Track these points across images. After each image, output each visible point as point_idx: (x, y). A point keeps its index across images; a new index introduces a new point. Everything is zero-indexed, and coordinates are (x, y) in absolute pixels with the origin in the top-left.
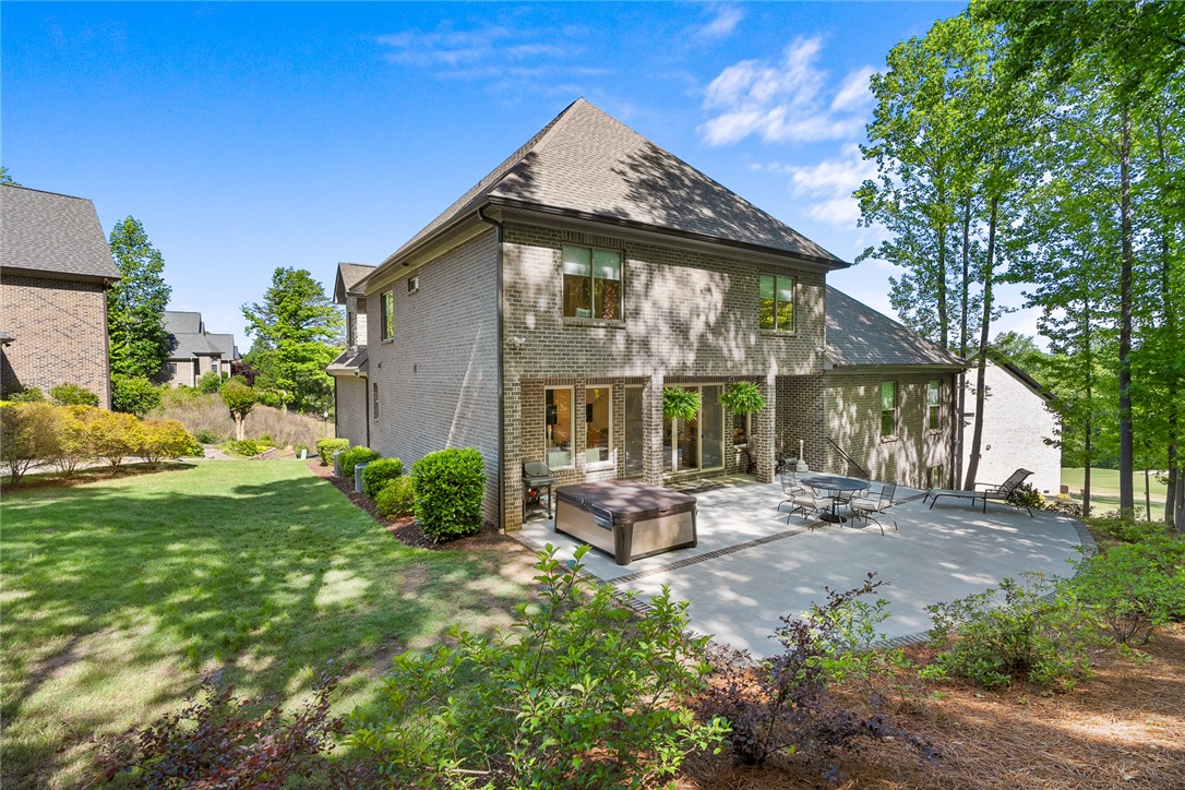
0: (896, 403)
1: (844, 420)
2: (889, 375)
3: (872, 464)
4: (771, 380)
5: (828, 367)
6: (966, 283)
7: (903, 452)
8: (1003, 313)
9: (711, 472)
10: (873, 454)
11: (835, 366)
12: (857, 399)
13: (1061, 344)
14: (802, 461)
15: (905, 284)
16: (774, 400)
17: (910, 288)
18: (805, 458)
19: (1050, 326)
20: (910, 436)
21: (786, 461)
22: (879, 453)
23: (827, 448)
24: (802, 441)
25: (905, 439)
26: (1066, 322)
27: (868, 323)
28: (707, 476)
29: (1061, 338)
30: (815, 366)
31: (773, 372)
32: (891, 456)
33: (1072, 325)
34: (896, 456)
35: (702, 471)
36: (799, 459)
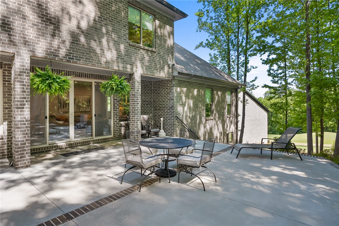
0: (212, 99)
1: (186, 108)
2: (209, 85)
3: (201, 132)
4: (137, 77)
5: (176, 74)
6: (238, 56)
7: (216, 126)
8: (252, 69)
9: (102, 139)
10: (202, 127)
11: (179, 73)
12: (193, 97)
13: (276, 79)
14: (162, 131)
15: (215, 57)
16: (140, 90)
17: (216, 58)
18: (164, 129)
19: (272, 72)
20: (219, 118)
21: (152, 130)
22: (205, 127)
23: (176, 123)
24: (162, 119)
25: (217, 119)
26: (277, 70)
27: (200, 62)
28: (98, 142)
29: (276, 77)
30: (168, 73)
31: (138, 72)
32: (211, 129)
33: (280, 71)
34: (213, 129)
35: (95, 138)
36: (160, 129)
